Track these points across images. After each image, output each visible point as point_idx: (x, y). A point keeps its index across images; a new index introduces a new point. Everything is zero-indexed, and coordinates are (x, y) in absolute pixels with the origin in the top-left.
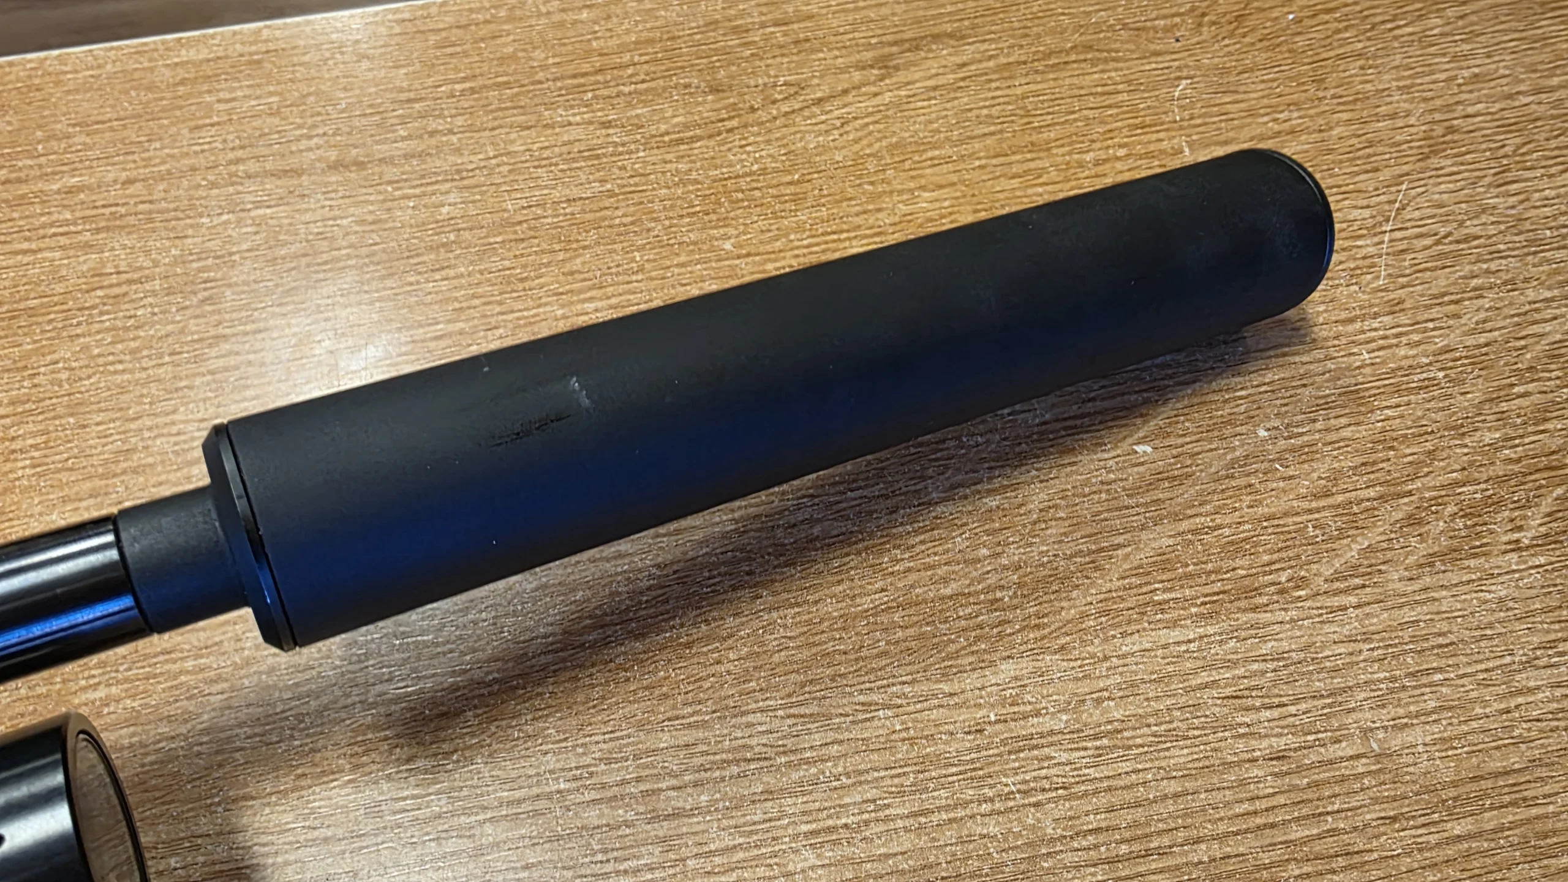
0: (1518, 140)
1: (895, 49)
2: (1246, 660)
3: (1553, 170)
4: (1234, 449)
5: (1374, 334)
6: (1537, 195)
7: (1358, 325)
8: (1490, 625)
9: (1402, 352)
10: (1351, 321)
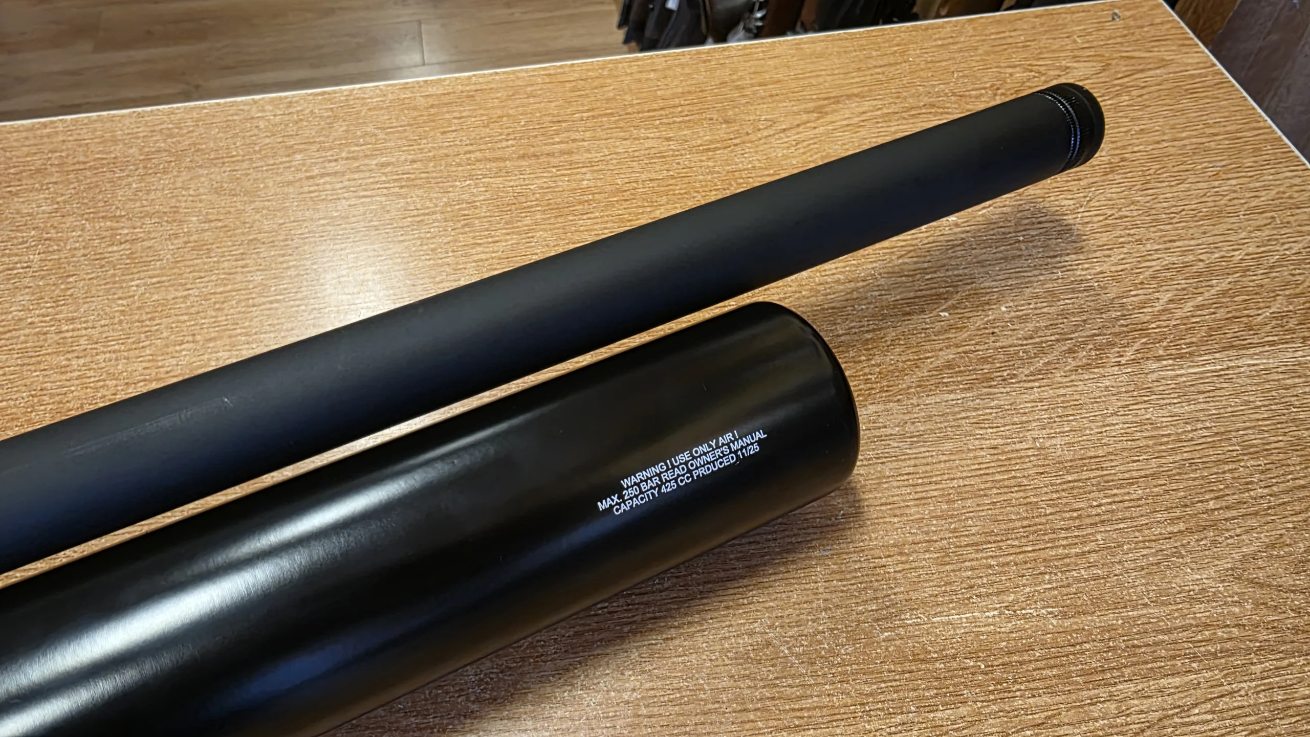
0: (1158, 167)
1: (826, 102)
2: (985, 408)
3: (1173, 183)
4: (988, 316)
5: (1066, 264)
6: (1162, 196)
7: (1058, 259)
8: (1100, 397)
9: (1078, 273)
10: (1055, 257)
